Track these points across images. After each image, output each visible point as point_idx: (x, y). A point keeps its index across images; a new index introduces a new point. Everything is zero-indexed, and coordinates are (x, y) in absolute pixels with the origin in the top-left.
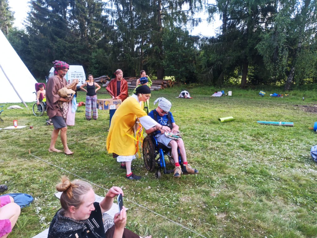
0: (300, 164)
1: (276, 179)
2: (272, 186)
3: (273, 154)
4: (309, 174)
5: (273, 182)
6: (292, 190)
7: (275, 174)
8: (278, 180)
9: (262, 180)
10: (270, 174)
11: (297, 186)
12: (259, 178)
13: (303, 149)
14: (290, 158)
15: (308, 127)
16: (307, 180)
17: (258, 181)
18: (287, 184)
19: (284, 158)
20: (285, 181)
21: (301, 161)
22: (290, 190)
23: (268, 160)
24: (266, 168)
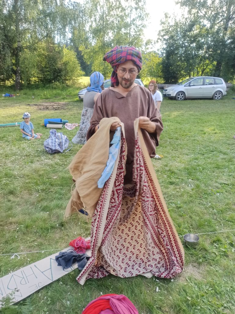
0: (37, 158)
1: (20, 177)
2: (17, 184)
3: (15, 154)
4: (45, 164)
5: (17, 181)
6: (34, 182)
7: (19, 172)
8: (22, 177)
9: (8, 182)
10: (14, 174)
11: (38, 178)
12: (4, 181)
13: (39, 144)
14: (29, 155)
15: (40, 124)
16: (44, 170)
17: (4, 184)
18: (29, 178)
19: (25, 156)
20: (28, 176)
21: (38, 155)
22: (32, 183)
23: (10, 162)
24: (10, 170)
